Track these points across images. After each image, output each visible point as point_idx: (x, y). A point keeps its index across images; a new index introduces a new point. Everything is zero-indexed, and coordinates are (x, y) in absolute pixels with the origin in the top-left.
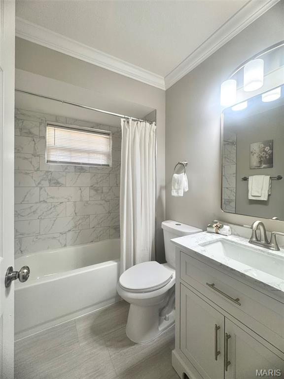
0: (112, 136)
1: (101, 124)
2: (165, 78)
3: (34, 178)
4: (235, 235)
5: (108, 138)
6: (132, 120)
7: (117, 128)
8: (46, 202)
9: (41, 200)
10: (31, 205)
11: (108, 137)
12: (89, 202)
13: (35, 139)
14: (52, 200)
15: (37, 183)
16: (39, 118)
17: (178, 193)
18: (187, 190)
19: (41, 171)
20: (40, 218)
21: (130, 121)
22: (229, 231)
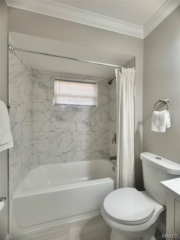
0: (98, 85)
1: (90, 77)
2: (144, 27)
3: (47, 116)
5: (95, 87)
7: (101, 78)
8: (54, 131)
9: (51, 130)
10: (45, 133)
11: (95, 85)
12: (81, 132)
13: (47, 89)
14: (57, 130)
15: (48, 119)
16: (50, 76)
17: (159, 129)
18: (169, 126)
19: (51, 111)
20: (50, 142)
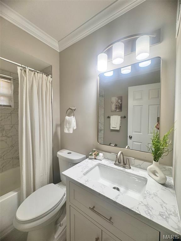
0: (13, 81)
4: (106, 159)
5: (9, 83)
6: (29, 70)
17: (69, 131)
18: (75, 128)
21: (27, 70)
22: (103, 156)
